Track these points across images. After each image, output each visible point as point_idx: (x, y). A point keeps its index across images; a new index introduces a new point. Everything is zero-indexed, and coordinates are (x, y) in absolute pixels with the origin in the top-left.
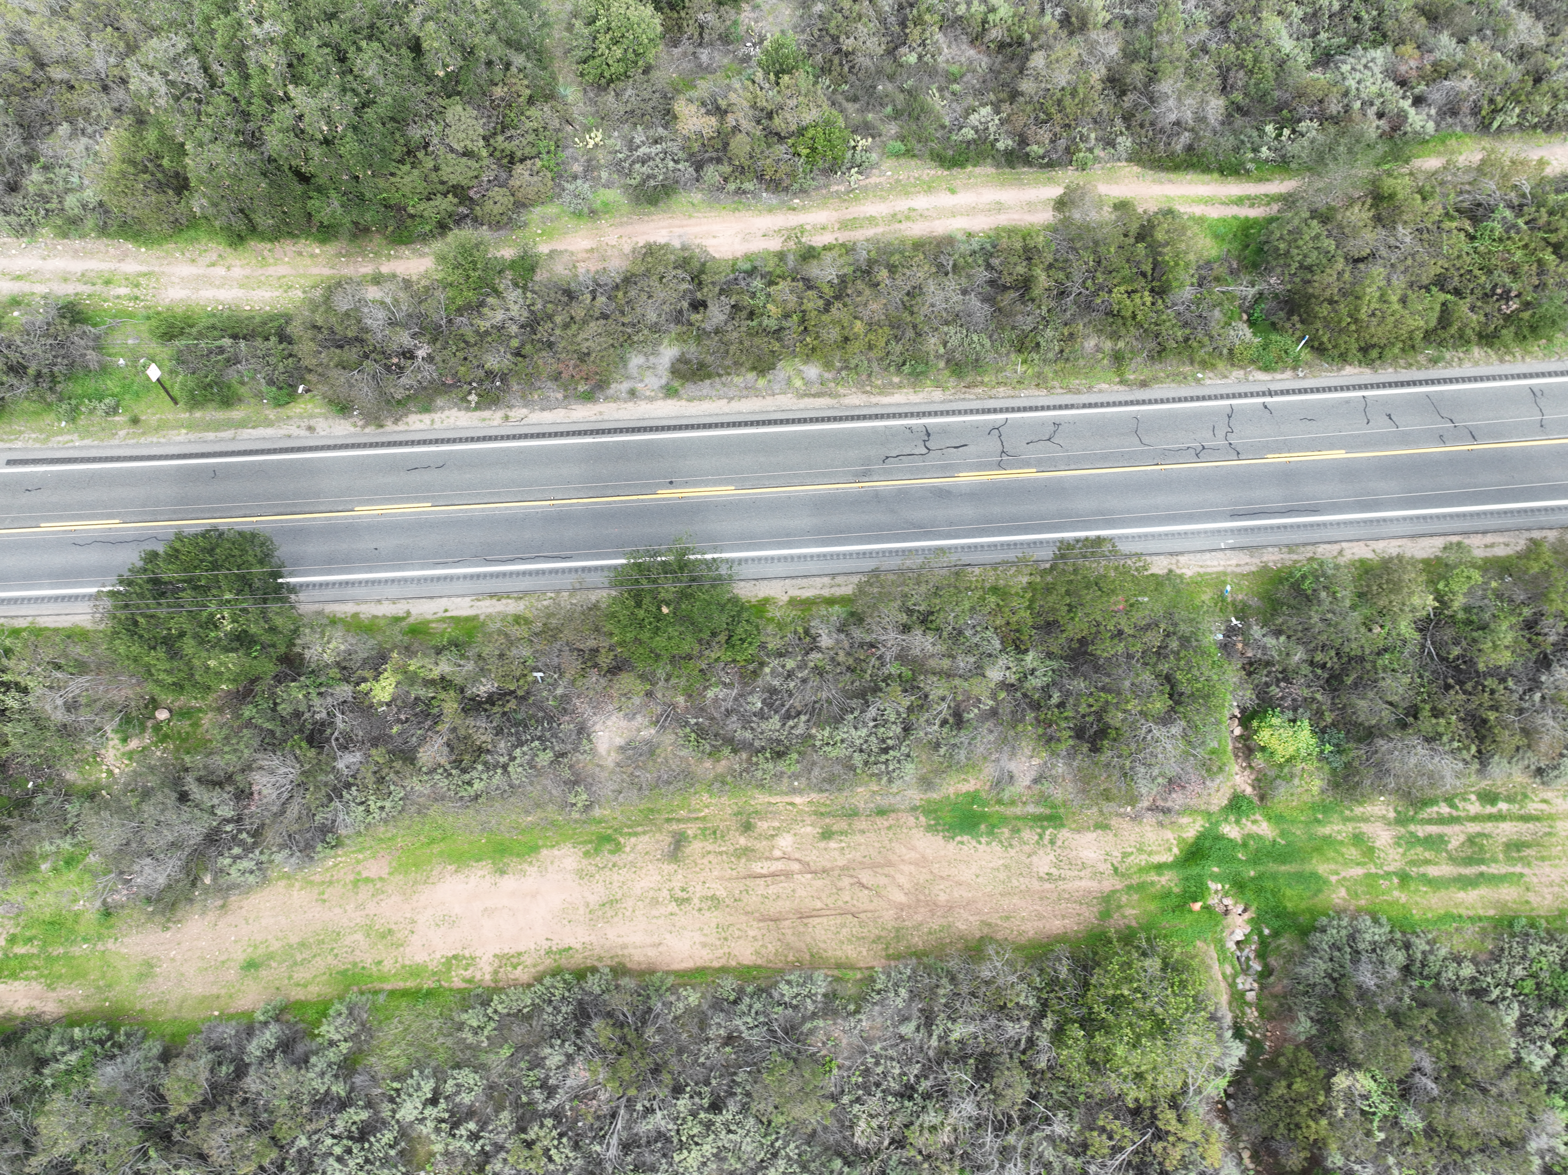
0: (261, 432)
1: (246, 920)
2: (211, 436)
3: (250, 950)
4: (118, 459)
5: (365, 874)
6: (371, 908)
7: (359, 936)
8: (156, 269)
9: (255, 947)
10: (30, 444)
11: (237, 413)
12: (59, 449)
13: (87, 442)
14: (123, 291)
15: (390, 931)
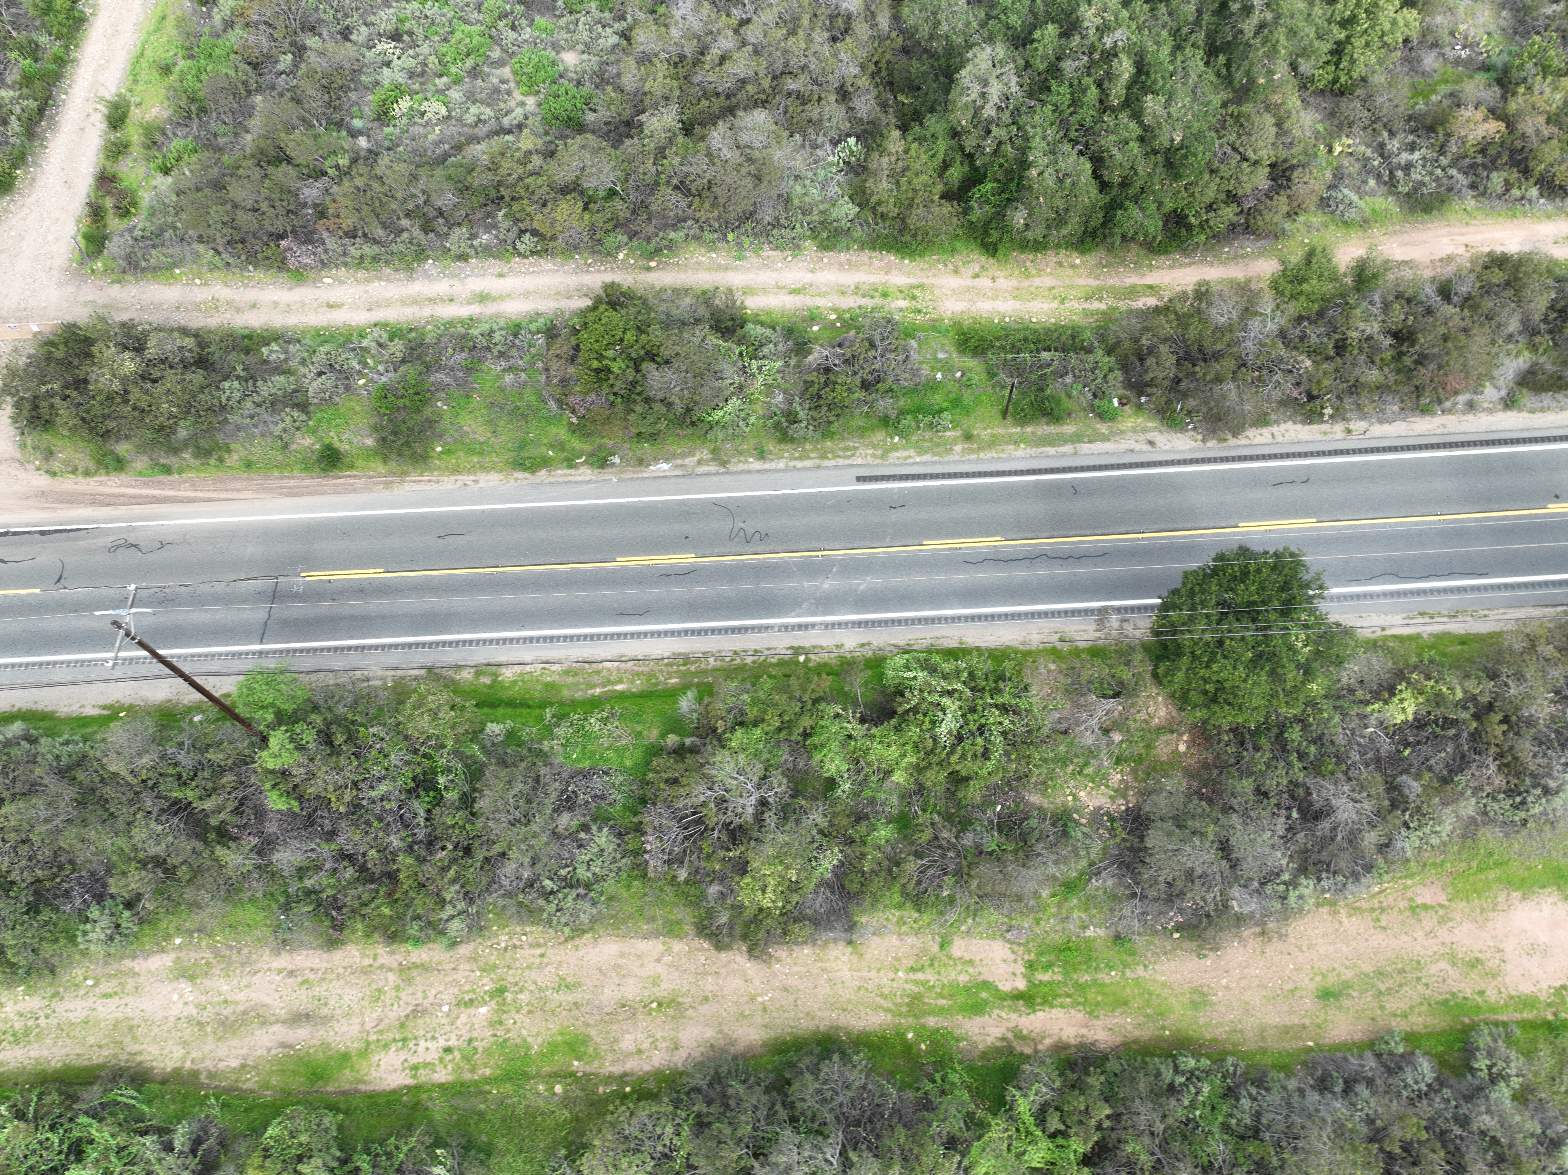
0: (1099, 447)
1: (1300, 948)
2: (1051, 451)
3: (1318, 978)
4: (967, 475)
5: (1419, 900)
6: (1443, 934)
7: (1443, 965)
8: (925, 281)
9: (1324, 976)
10: (870, 460)
11: (1069, 429)
12: (902, 465)
13: (927, 457)
14: (903, 304)
15: (1477, 959)
